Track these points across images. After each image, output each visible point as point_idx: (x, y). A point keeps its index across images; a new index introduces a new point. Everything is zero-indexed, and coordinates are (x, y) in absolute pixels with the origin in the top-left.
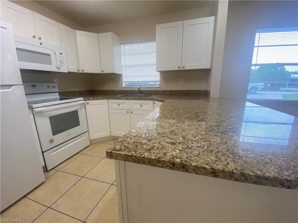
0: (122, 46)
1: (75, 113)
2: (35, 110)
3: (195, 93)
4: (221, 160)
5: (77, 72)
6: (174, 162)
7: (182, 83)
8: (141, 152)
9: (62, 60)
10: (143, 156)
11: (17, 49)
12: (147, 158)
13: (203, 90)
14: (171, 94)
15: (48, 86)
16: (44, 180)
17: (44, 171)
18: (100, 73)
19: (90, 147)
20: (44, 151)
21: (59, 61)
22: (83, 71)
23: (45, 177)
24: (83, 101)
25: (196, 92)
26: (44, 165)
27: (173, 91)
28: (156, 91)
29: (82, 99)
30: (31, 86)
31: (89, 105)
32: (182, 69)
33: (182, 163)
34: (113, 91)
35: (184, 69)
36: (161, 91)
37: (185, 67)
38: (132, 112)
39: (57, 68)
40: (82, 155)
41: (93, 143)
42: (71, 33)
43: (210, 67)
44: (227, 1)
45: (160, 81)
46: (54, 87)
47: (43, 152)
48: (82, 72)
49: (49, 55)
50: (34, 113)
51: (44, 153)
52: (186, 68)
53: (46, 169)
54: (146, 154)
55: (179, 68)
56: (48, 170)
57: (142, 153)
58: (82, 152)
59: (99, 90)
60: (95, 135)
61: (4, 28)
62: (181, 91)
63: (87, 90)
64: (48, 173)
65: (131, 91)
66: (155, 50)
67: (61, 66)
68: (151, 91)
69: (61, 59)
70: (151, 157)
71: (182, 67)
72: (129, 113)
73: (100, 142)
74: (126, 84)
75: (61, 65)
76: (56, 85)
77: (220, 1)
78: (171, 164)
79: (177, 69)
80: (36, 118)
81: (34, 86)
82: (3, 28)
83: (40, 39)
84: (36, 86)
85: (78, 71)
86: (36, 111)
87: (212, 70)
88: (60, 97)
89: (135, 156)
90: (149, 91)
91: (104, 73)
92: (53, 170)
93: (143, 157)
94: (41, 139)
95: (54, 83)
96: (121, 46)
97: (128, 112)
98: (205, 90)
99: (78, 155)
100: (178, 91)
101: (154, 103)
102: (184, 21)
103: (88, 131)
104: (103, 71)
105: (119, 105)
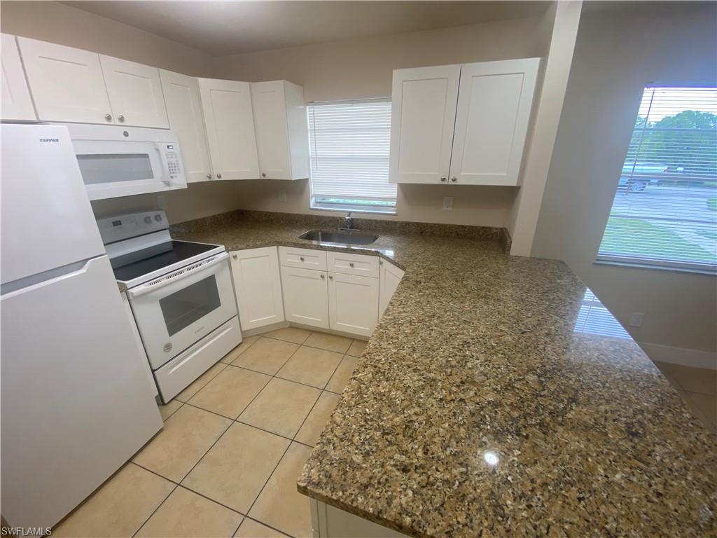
0: (308, 107)
1: (210, 283)
2: (132, 293)
3: (479, 234)
4: (473, 524)
5: (208, 180)
6: (401, 524)
7: (450, 209)
8: (352, 494)
9: (173, 160)
10: (355, 504)
11: (79, 157)
12: (361, 510)
13: (496, 229)
14: (422, 233)
15: (147, 218)
16: (161, 425)
17: (158, 404)
18: (259, 178)
19: (241, 346)
20: (154, 368)
21: (167, 166)
22: (220, 177)
23: (162, 416)
24: (225, 254)
25: (479, 232)
26: (158, 393)
27: (427, 224)
28: (387, 223)
29: (222, 247)
30: (112, 225)
31: (238, 260)
32: (450, 183)
33: (412, 527)
34: (288, 215)
35: (454, 183)
36: (398, 225)
37: (457, 178)
38: (331, 278)
39: (165, 182)
40: (229, 366)
41: (248, 337)
42: (189, 89)
43: (517, 184)
44: (578, 2)
45: (398, 199)
46: (158, 218)
47: (153, 371)
48: (217, 179)
49: (146, 156)
50: (131, 298)
51: (156, 372)
52: (460, 182)
53: (160, 401)
54: (360, 500)
55: (443, 180)
56: (166, 401)
57: (353, 497)
58: (228, 360)
59: (255, 212)
60: (252, 322)
61: (53, 140)
62: (445, 225)
63: (228, 213)
64: (164, 407)
65: (329, 217)
66: (388, 123)
67: (172, 177)
68: (376, 221)
69: (171, 160)
70: (366, 509)
71: (450, 180)
72: (326, 278)
73: (264, 334)
74: (318, 201)
75: (172, 175)
76: (162, 214)
77: (561, 2)
78: (397, 525)
79: (437, 181)
80: (134, 308)
81: (117, 223)
82: (50, 140)
83: (122, 119)
84: (120, 224)
85: (209, 178)
86: (135, 295)
87: (521, 189)
88: (172, 238)
89: (342, 503)
90: (370, 220)
91: (266, 178)
92: (174, 402)
93: (356, 508)
94: (147, 348)
95: (159, 210)
96: (305, 110)
97: (322, 277)
98: (502, 229)
99: (221, 366)
100: (439, 225)
101: (381, 263)
102: (462, 65)
103: (238, 315)
104: (265, 173)
105: (302, 259)
